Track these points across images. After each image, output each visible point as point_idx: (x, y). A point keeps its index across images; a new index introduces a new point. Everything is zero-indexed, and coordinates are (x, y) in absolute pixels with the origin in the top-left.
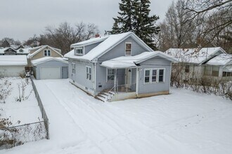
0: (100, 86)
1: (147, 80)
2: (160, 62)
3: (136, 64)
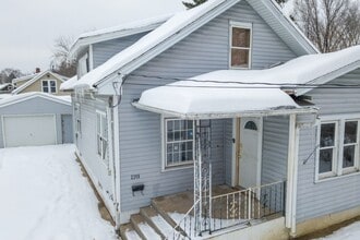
0: (138, 188)
3: (293, 96)
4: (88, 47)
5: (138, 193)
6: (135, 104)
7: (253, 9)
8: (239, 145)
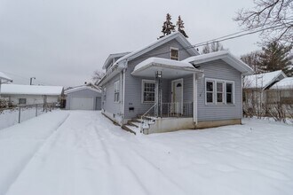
0: (132, 109)
1: (210, 99)
2: (225, 71)
3: (193, 65)
4: (113, 59)
5: (131, 111)
6: (132, 73)
7: (179, 43)
8: (174, 95)
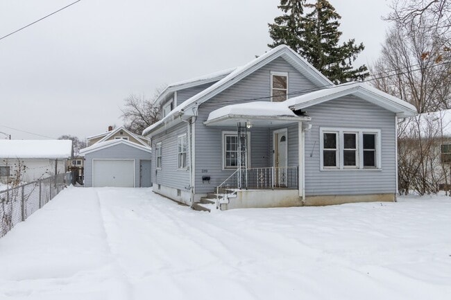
0: (206, 179)
3: (294, 111)
4: (174, 93)
5: (206, 182)
6: (205, 123)
7: (288, 63)
8: (278, 155)
